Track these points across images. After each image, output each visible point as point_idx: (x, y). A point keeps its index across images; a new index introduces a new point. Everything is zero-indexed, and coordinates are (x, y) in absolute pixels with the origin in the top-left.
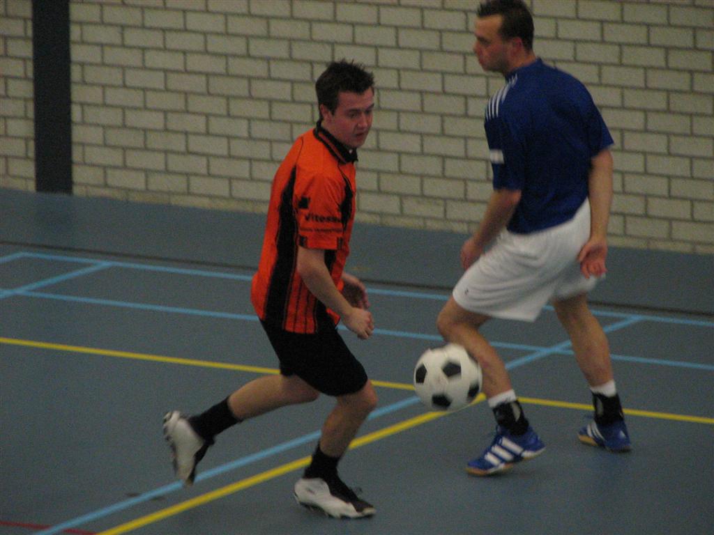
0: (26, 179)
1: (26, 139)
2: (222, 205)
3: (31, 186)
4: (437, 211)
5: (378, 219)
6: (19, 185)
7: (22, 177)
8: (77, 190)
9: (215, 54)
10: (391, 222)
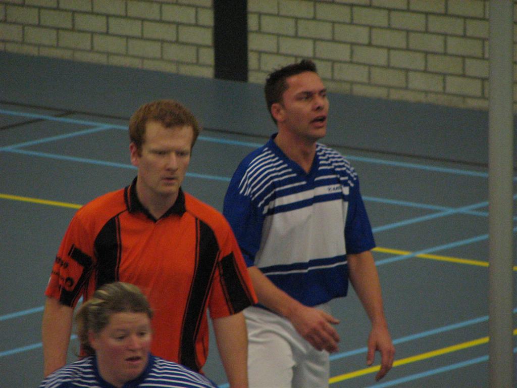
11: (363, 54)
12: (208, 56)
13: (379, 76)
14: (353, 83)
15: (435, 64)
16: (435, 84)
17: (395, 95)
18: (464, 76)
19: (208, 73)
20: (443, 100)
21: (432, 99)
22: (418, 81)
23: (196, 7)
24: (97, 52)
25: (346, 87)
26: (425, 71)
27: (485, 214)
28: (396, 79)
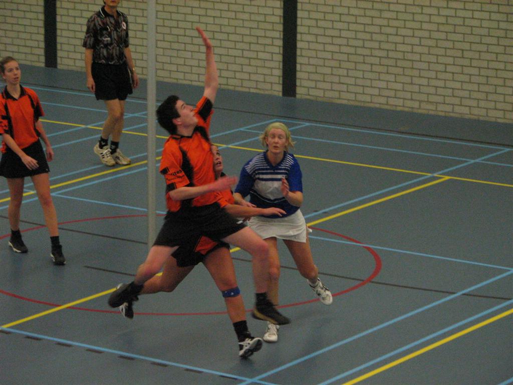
0: (279, 91)
1: (279, 76)
2: (352, 103)
3: (281, 94)
4: (433, 108)
5: (410, 110)
6: (276, 94)
8: (298, 96)
9: (351, 46)
10: (415, 111)
12: (43, 59)
19: (43, 65)
23: (38, 41)
27: (146, 117)
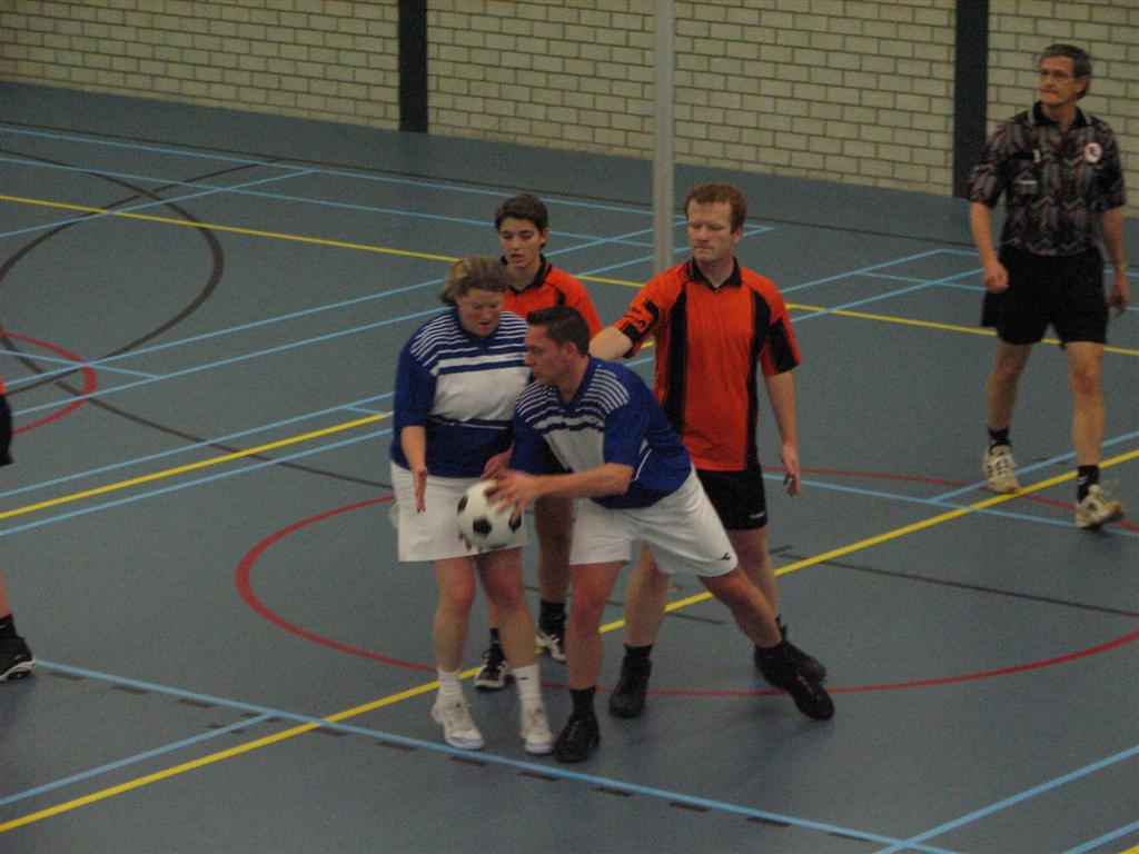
0: (946, 185)
1: (947, 151)
3: (949, 192)
6: (938, 190)
7: (941, 184)
9: (1115, 80)
11: (524, 110)
12: (395, 112)
13: (540, 128)
14: (517, 134)
15: (588, 118)
16: (586, 135)
17: (553, 144)
18: (610, 128)
19: (395, 126)
20: (592, 149)
21: (583, 148)
22: (572, 133)
23: (385, 70)
24: (300, 108)
25: (512, 137)
26: (577, 124)
28: (551, 130)
